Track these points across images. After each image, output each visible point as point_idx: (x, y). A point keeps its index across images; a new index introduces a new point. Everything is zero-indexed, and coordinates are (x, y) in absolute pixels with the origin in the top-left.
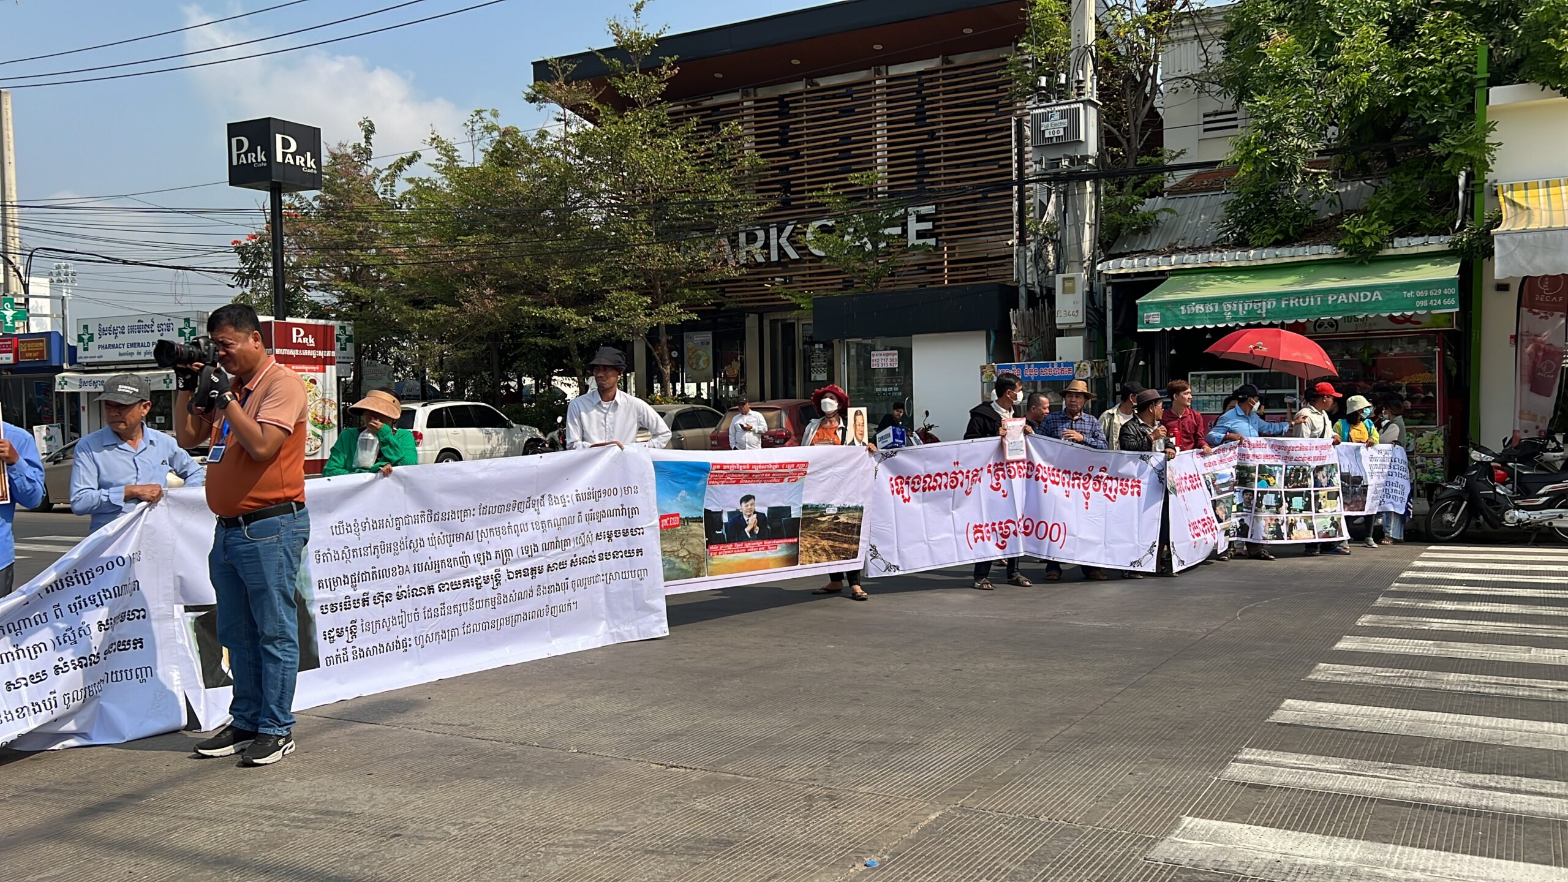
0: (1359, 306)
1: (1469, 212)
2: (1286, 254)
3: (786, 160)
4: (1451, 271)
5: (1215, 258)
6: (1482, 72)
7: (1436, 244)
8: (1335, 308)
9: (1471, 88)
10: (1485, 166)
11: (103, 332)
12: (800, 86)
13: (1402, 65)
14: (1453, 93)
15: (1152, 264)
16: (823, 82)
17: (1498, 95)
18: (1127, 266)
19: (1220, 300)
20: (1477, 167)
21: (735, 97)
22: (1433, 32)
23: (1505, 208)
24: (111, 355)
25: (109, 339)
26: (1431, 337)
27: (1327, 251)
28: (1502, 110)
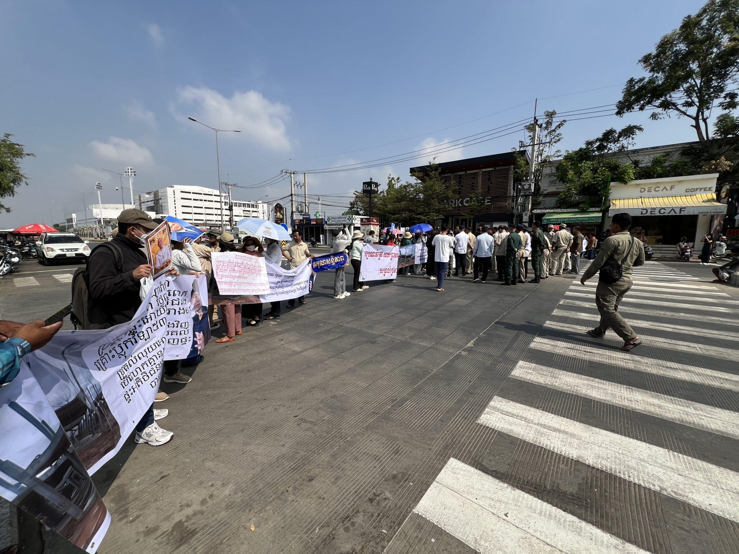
0: (583, 220)
1: (604, 204)
2: (569, 210)
3: (460, 187)
4: (600, 215)
5: (555, 211)
6: (610, 179)
7: (597, 209)
8: (579, 220)
9: (607, 182)
10: (608, 197)
11: (332, 218)
12: (463, 173)
13: (594, 178)
14: (603, 183)
15: (543, 211)
16: (468, 172)
17: (612, 184)
18: (538, 211)
19: (558, 219)
20: (607, 197)
21: (450, 175)
22: (601, 172)
23: (611, 204)
24: (334, 223)
25: (333, 220)
26: (595, 225)
27: (577, 210)
28: (612, 186)
